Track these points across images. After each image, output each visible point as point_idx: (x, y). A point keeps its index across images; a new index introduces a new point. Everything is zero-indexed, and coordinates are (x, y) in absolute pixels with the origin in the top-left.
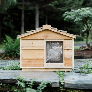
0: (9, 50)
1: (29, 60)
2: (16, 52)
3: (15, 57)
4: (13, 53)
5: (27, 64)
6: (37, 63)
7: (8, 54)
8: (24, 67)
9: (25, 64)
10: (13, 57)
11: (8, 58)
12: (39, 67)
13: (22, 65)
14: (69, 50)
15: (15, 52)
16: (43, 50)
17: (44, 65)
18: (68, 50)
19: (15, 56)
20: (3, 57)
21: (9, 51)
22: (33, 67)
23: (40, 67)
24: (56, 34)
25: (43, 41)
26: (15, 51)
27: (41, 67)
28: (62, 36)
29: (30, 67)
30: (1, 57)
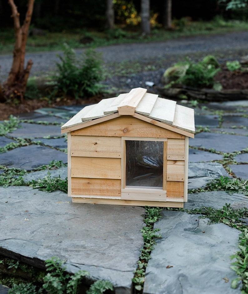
0: (68, 79)
1: (87, 181)
2: (83, 84)
3: (80, 97)
4: (77, 86)
5: (83, 190)
6: (104, 187)
7: (65, 90)
8: (76, 194)
9: (80, 190)
10: (77, 98)
11: (65, 99)
12: (109, 196)
13: (73, 190)
14: (178, 163)
15: (81, 85)
16: (119, 160)
17: (120, 192)
18: (175, 161)
19: (82, 94)
20: (53, 96)
21: (68, 82)
22: (97, 195)
23: (112, 196)
24: (150, 126)
25: (118, 139)
26: (81, 81)
27: (114, 196)
28: (163, 131)
29: (90, 195)
30: (50, 96)
